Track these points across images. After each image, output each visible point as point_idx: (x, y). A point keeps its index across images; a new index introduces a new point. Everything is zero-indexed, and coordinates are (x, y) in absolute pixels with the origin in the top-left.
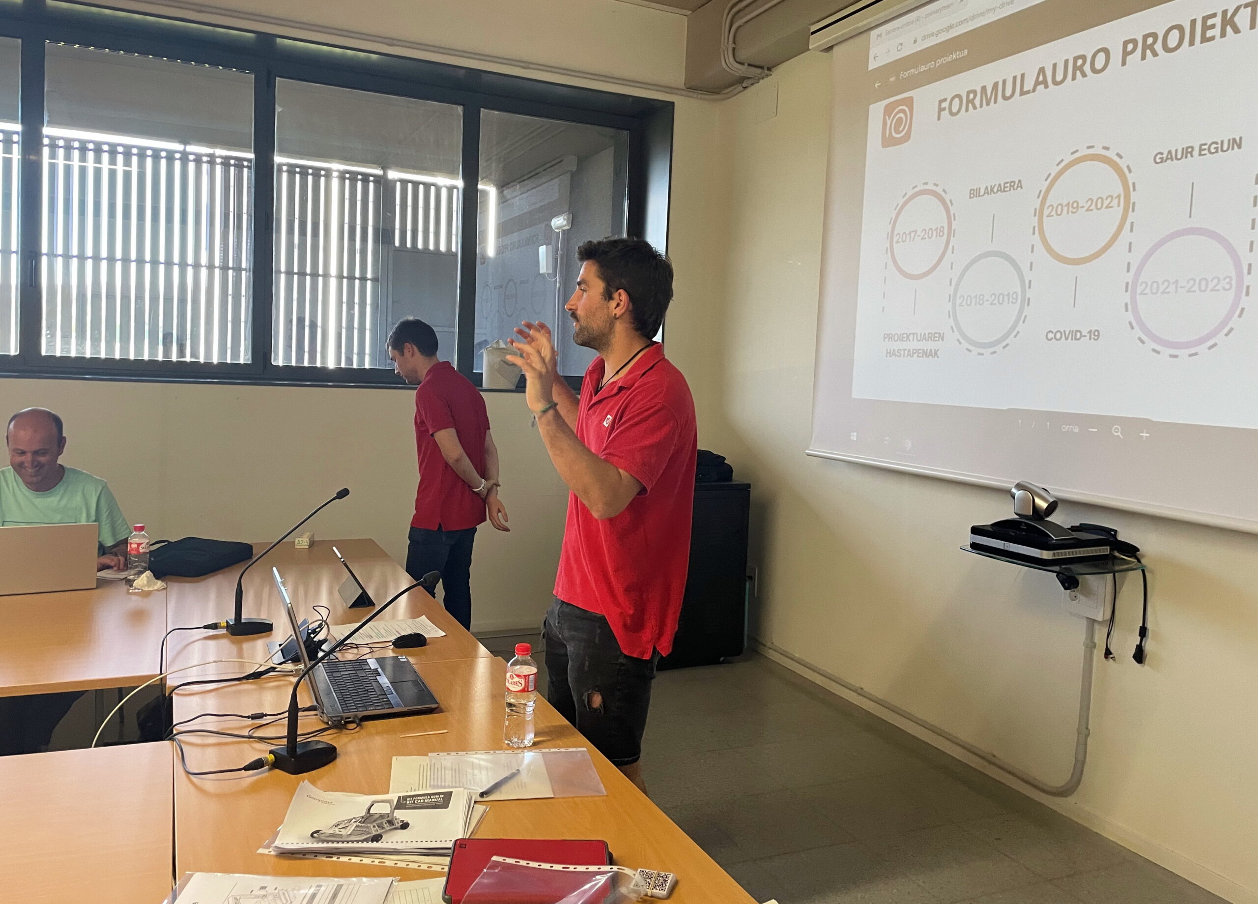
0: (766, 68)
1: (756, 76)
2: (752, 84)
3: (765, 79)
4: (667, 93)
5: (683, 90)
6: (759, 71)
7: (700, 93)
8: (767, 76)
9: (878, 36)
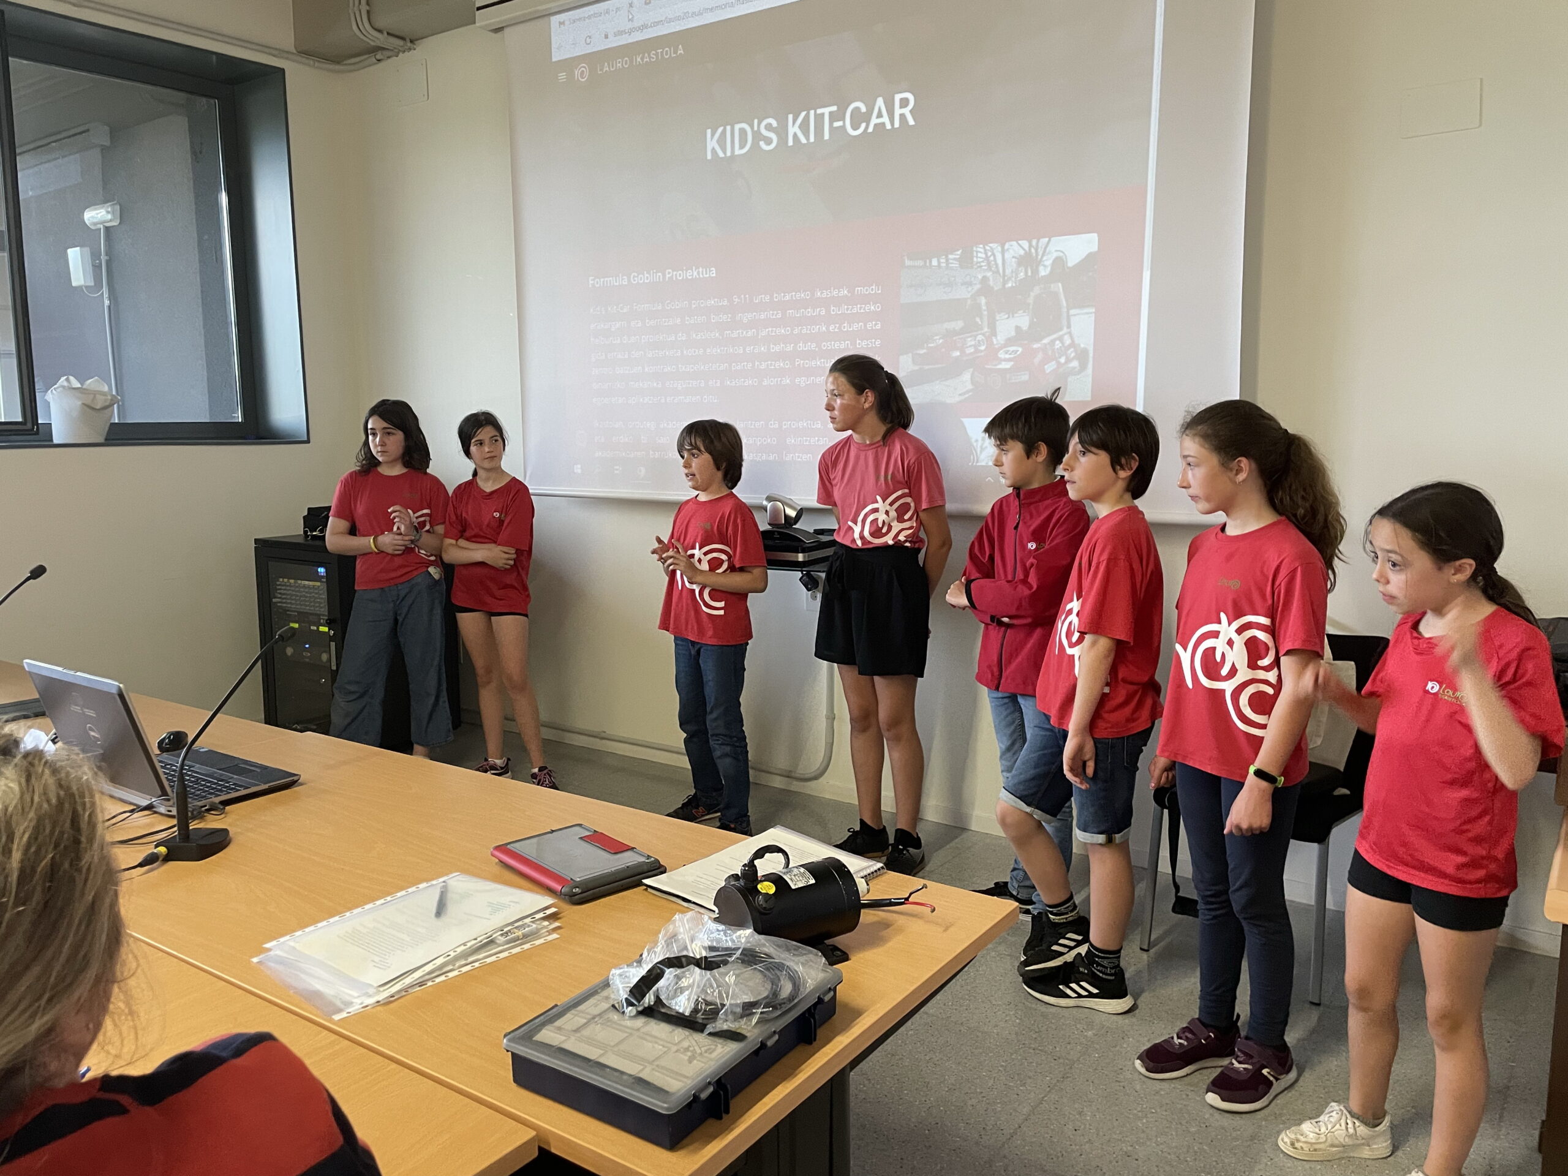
0: (409, 40)
1: (395, 48)
2: (389, 57)
3: (406, 53)
4: (274, 56)
5: (293, 53)
6: (401, 43)
7: (319, 61)
8: (410, 49)
9: (560, 23)
